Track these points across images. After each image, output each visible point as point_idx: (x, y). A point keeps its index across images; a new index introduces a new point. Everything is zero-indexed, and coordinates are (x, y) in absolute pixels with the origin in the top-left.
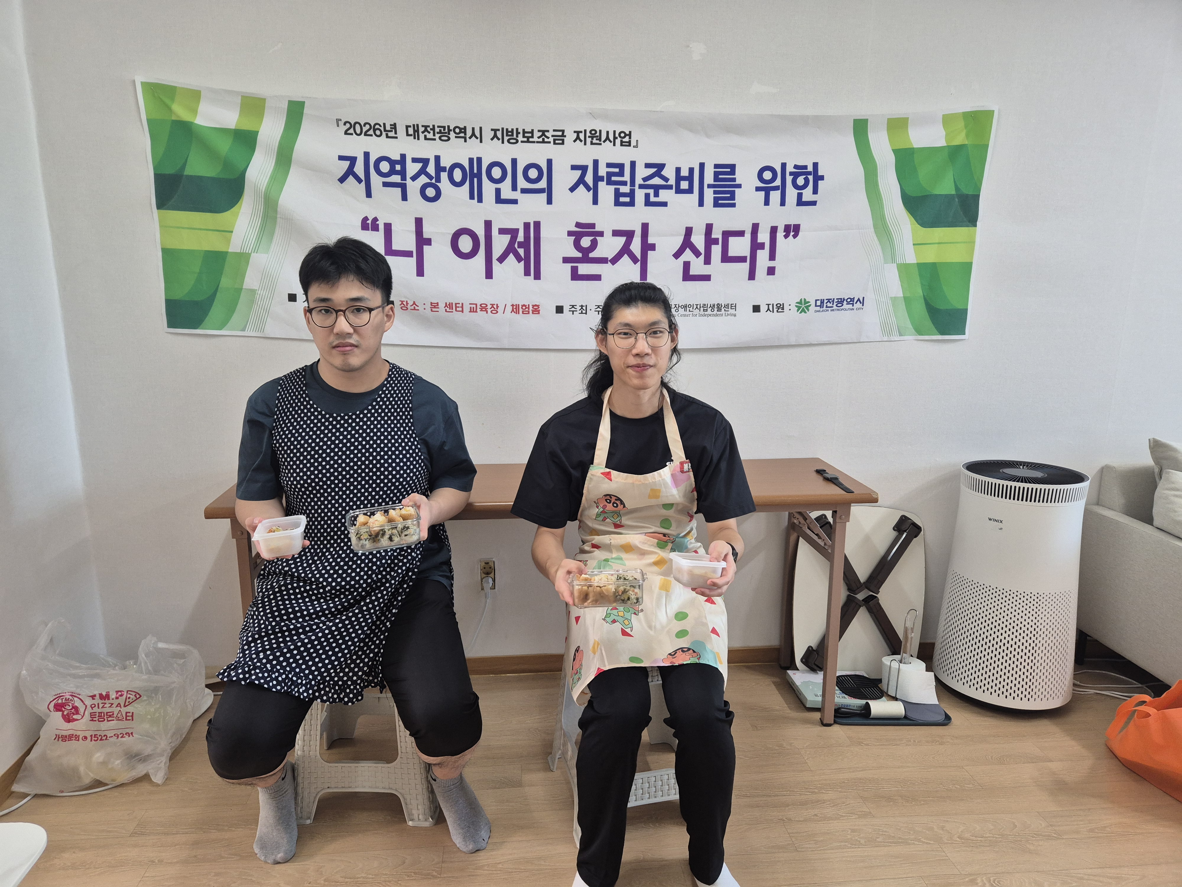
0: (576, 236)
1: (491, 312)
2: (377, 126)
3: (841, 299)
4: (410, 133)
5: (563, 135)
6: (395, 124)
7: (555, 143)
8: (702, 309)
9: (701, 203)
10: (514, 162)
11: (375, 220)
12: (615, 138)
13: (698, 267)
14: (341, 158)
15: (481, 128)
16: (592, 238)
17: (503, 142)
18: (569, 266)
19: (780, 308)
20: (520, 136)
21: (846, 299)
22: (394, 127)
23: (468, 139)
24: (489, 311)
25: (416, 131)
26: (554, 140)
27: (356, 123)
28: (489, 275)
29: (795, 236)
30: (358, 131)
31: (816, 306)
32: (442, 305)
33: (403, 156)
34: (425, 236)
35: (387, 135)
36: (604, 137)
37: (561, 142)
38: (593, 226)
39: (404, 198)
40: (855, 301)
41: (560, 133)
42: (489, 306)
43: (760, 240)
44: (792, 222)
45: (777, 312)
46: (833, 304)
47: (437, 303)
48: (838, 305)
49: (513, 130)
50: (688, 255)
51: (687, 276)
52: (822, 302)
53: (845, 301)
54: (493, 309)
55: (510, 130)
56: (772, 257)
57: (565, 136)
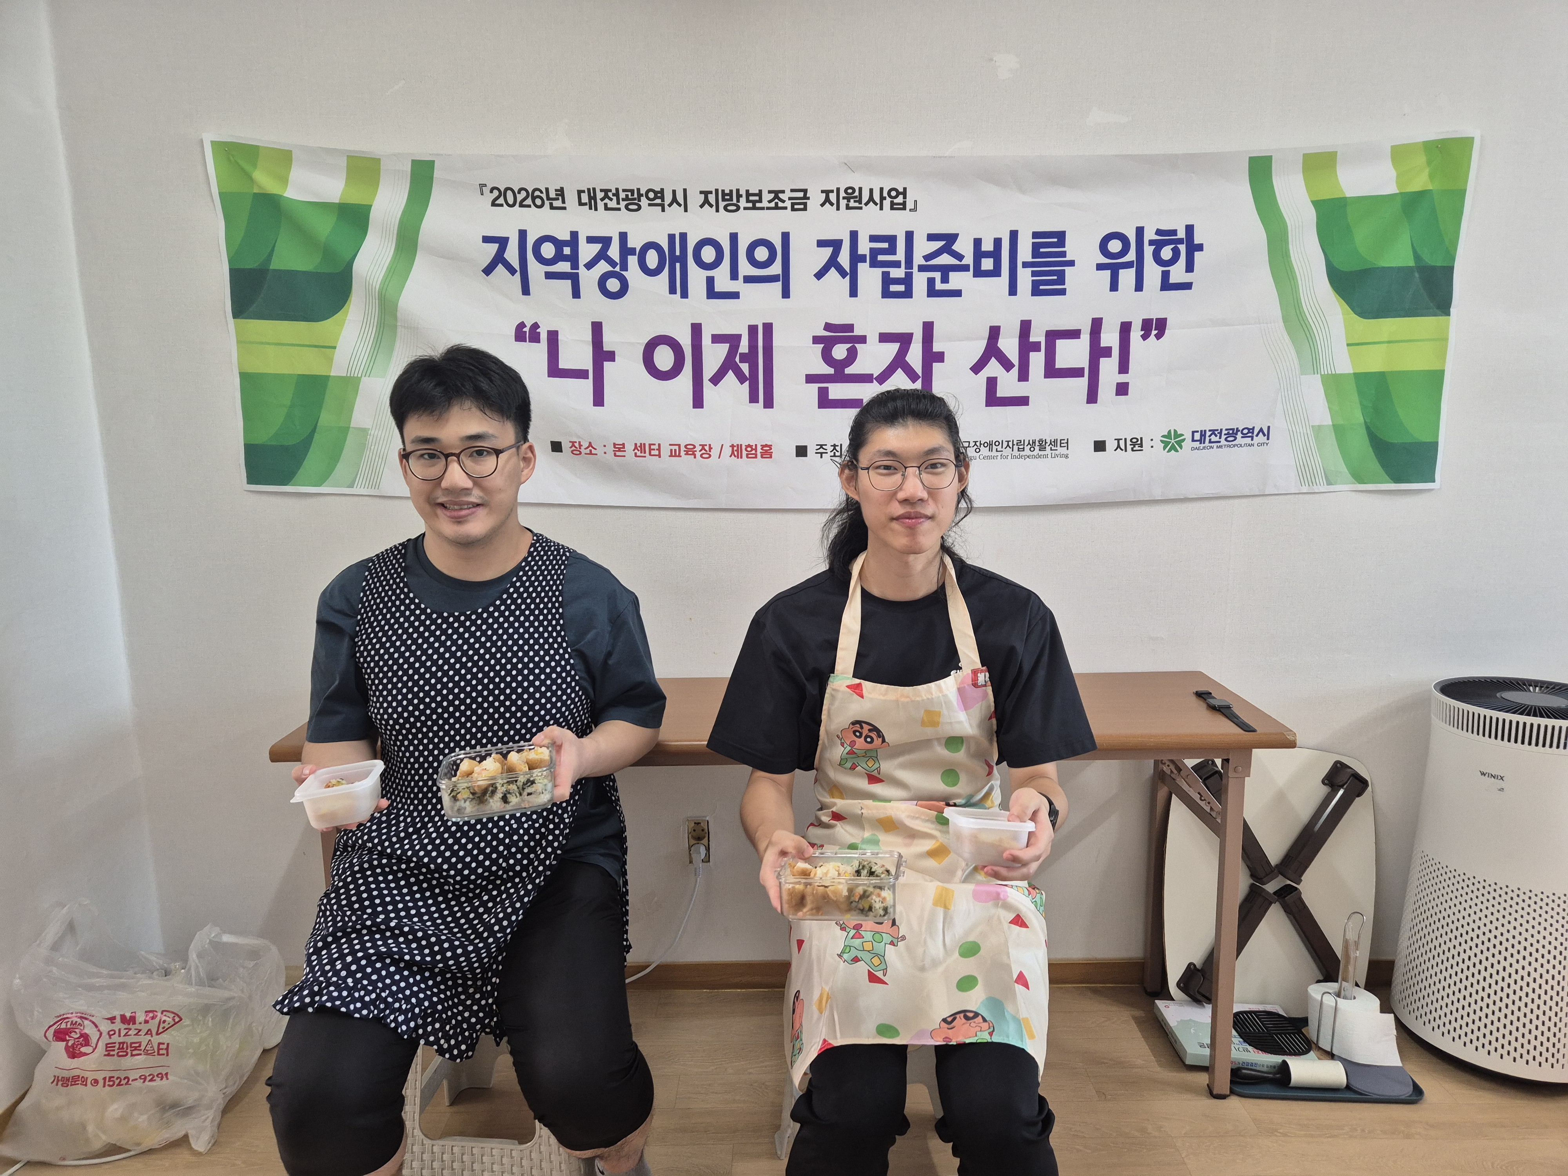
0: (826, 343)
1: (701, 456)
2: (537, 193)
3: (1233, 429)
4: (583, 201)
5: (806, 197)
6: (562, 189)
7: (793, 209)
8: (1016, 447)
9: (1013, 290)
10: (734, 238)
11: (535, 326)
12: (882, 198)
13: (1008, 385)
14: (487, 239)
15: (685, 190)
16: (849, 345)
17: (717, 211)
18: (815, 387)
19: (1137, 444)
20: (743, 201)
21: (1240, 429)
22: (561, 192)
23: (666, 207)
24: (698, 454)
25: (592, 198)
26: (793, 205)
27: (507, 189)
28: (698, 402)
29: (1159, 336)
30: (511, 200)
31: (1193, 440)
32: (629, 447)
33: (574, 235)
34: (606, 348)
35: (551, 204)
36: (865, 197)
37: (802, 207)
38: (850, 328)
39: (576, 294)
40: (1256, 432)
41: (801, 194)
42: (698, 448)
43: (1104, 343)
44: (1154, 314)
45: (1133, 450)
46: (1220, 438)
47: (623, 444)
48: (1229, 439)
49: (731, 191)
50: (993, 368)
51: (993, 399)
52: (1203, 434)
53: (1239, 433)
54: (703, 451)
55: (727, 191)
56: (1124, 368)
57: (808, 198)
